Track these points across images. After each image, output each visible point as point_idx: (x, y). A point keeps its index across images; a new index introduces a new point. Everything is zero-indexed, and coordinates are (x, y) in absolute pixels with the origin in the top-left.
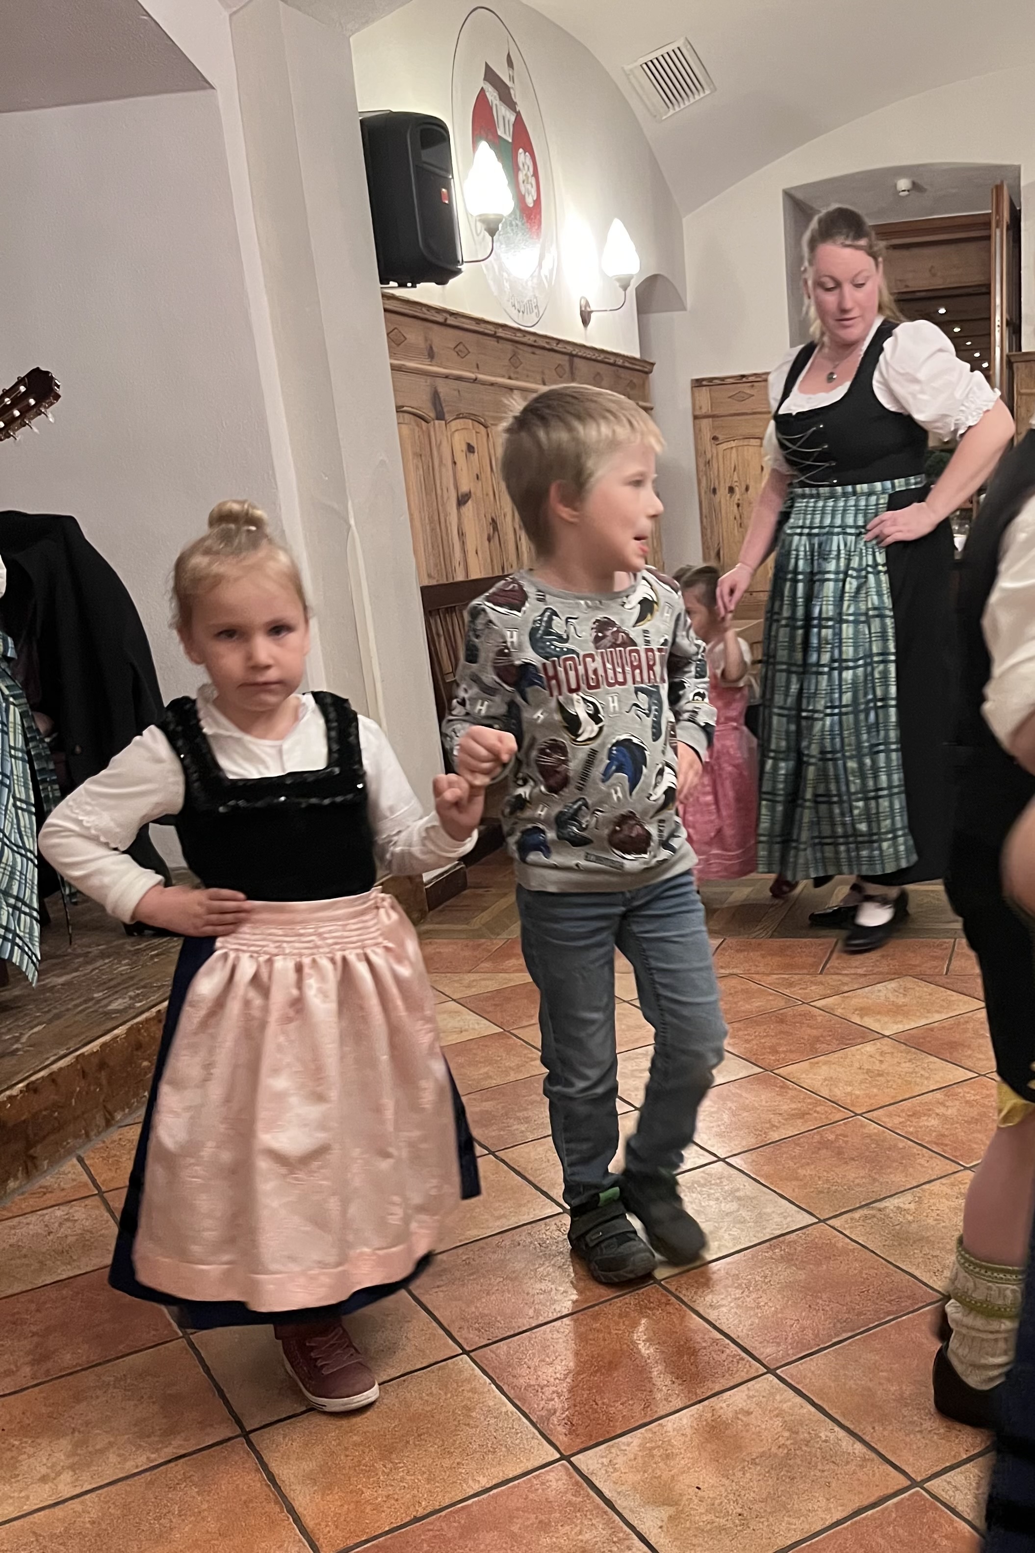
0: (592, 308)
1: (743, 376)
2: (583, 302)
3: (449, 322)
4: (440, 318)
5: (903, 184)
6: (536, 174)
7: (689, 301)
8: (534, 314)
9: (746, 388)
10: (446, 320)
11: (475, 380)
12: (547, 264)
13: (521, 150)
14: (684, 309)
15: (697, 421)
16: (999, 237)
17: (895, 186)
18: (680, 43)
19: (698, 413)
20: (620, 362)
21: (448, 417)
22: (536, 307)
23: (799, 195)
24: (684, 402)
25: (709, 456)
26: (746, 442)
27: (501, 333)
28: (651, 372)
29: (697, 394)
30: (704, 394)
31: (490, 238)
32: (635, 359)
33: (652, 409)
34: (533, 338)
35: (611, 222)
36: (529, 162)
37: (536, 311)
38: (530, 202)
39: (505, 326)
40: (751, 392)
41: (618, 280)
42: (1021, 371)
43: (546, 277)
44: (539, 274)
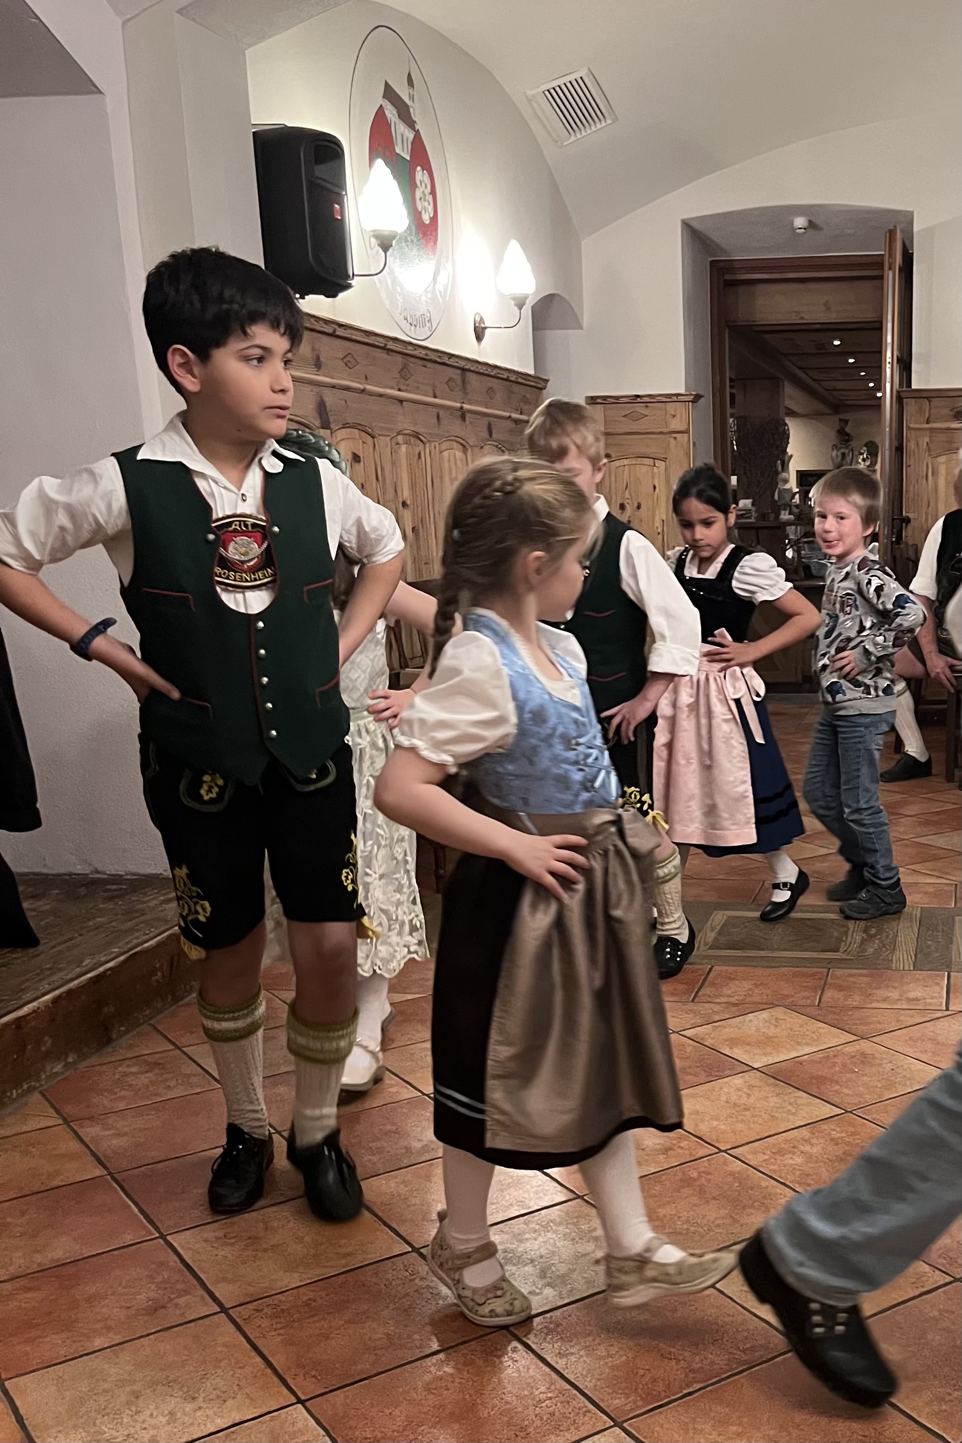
0: (487, 325)
1: (637, 396)
2: (478, 319)
3: (337, 333)
4: (328, 329)
5: (800, 222)
6: (433, 192)
7: (586, 319)
8: (426, 328)
9: (639, 408)
10: (335, 331)
11: (363, 391)
12: (442, 279)
13: (419, 168)
14: (581, 328)
17: (792, 223)
18: (582, 72)
20: (513, 378)
21: (334, 426)
23: (696, 225)
26: (639, 461)
27: (391, 345)
28: (544, 388)
31: (383, 254)
32: (528, 375)
34: (424, 352)
35: (507, 243)
36: (427, 179)
37: (428, 325)
38: (426, 218)
39: (395, 339)
40: (645, 412)
41: (514, 299)
42: (910, 406)
43: (440, 292)
44: (434, 289)
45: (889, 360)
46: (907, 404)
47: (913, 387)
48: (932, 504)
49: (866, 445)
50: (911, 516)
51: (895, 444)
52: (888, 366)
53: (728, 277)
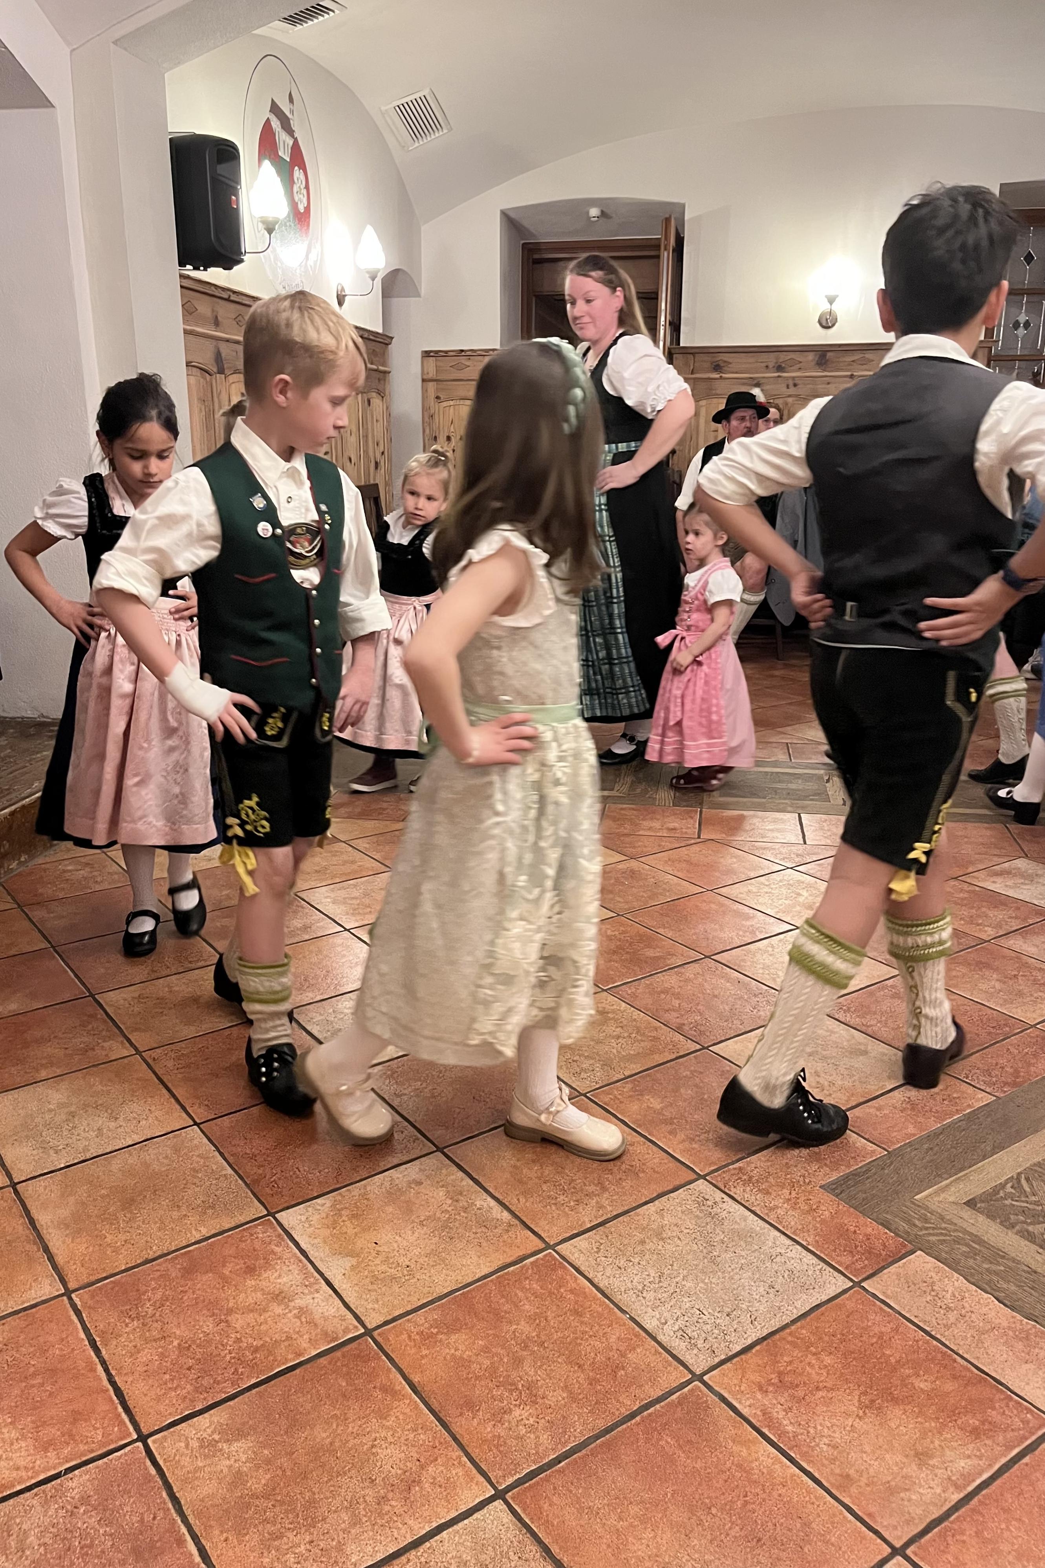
0: (347, 292)
1: (462, 351)
2: (340, 288)
3: (232, 298)
4: (225, 296)
5: (594, 212)
6: (307, 187)
7: (423, 290)
9: (463, 360)
10: (229, 297)
12: (313, 257)
13: (296, 168)
14: (419, 296)
15: (425, 383)
16: (667, 258)
17: (588, 213)
18: (426, 92)
19: (425, 377)
21: (227, 372)
23: (512, 215)
24: (415, 367)
25: (432, 411)
26: (462, 402)
28: (390, 344)
29: (425, 364)
30: (431, 363)
31: (268, 235)
32: (378, 333)
33: (389, 372)
35: (365, 227)
36: (302, 177)
38: (301, 208)
40: (467, 363)
41: (368, 272)
42: (678, 361)
43: (311, 267)
44: (306, 264)
45: (662, 323)
47: (681, 345)
52: (662, 328)
53: (536, 256)
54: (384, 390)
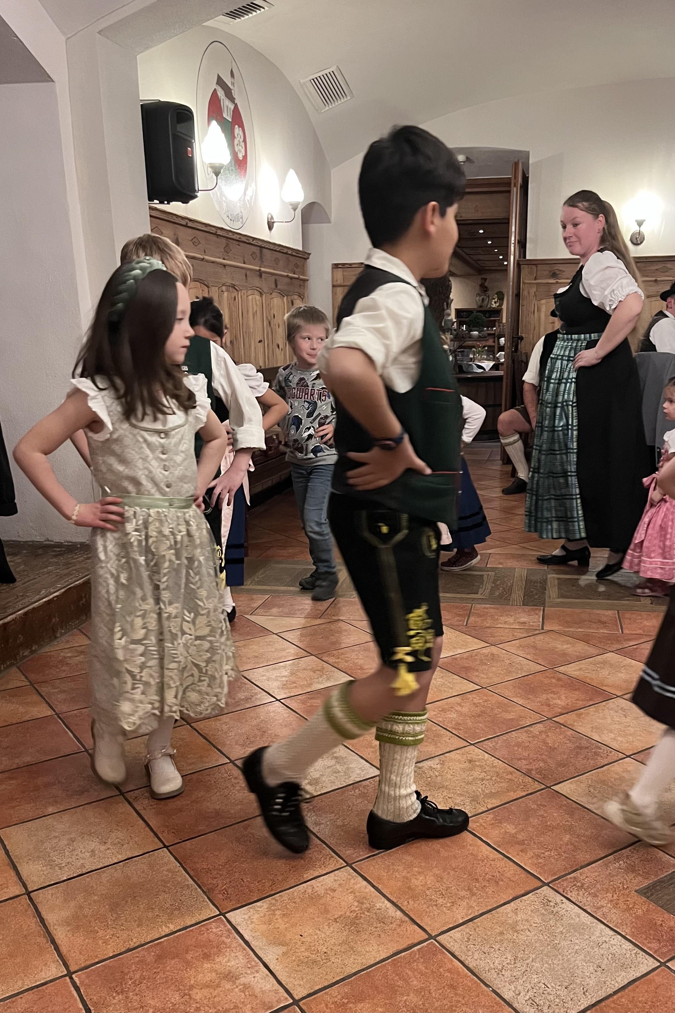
0: (275, 220)
2: (270, 217)
3: (189, 225)
4: (183, 222)
6: (245, 141)
7: (333, 218)
8: (240, 222)
10: (187, 224)
11: (203, 260)
12: (250, 193)
13: (237, 126)
14: (329, 222)
15: (334, 288)
16: (516, 192)
18: (334, 68)
19: (335, 283)
20: (290, 252)
22: (242, 218)
24: (327, 277)
27: (219, 232)
28: (308, 258)
29: (335, 273)
30: (339, 273)
31: (216, 177)
32: (298, 251)
33: (308, 280)
34: (238, 236)
35: (288, 171)
36: (241, 133)
37: (241, 220)
38: (240, 156)
39: (222, 229)
41: (291, 205)
42: (525, 270)
43: (248, 201)
44: (244, 199)
45: (513, 242)
46: (523, 268)
47: (527, 258)
48: (537, 329)
49: (497, 294)
50: (523, 335)
51: (515, 292)
52: (512, 245)
54: (304, 293)
